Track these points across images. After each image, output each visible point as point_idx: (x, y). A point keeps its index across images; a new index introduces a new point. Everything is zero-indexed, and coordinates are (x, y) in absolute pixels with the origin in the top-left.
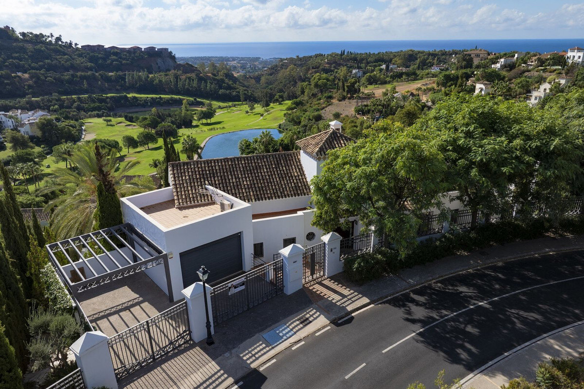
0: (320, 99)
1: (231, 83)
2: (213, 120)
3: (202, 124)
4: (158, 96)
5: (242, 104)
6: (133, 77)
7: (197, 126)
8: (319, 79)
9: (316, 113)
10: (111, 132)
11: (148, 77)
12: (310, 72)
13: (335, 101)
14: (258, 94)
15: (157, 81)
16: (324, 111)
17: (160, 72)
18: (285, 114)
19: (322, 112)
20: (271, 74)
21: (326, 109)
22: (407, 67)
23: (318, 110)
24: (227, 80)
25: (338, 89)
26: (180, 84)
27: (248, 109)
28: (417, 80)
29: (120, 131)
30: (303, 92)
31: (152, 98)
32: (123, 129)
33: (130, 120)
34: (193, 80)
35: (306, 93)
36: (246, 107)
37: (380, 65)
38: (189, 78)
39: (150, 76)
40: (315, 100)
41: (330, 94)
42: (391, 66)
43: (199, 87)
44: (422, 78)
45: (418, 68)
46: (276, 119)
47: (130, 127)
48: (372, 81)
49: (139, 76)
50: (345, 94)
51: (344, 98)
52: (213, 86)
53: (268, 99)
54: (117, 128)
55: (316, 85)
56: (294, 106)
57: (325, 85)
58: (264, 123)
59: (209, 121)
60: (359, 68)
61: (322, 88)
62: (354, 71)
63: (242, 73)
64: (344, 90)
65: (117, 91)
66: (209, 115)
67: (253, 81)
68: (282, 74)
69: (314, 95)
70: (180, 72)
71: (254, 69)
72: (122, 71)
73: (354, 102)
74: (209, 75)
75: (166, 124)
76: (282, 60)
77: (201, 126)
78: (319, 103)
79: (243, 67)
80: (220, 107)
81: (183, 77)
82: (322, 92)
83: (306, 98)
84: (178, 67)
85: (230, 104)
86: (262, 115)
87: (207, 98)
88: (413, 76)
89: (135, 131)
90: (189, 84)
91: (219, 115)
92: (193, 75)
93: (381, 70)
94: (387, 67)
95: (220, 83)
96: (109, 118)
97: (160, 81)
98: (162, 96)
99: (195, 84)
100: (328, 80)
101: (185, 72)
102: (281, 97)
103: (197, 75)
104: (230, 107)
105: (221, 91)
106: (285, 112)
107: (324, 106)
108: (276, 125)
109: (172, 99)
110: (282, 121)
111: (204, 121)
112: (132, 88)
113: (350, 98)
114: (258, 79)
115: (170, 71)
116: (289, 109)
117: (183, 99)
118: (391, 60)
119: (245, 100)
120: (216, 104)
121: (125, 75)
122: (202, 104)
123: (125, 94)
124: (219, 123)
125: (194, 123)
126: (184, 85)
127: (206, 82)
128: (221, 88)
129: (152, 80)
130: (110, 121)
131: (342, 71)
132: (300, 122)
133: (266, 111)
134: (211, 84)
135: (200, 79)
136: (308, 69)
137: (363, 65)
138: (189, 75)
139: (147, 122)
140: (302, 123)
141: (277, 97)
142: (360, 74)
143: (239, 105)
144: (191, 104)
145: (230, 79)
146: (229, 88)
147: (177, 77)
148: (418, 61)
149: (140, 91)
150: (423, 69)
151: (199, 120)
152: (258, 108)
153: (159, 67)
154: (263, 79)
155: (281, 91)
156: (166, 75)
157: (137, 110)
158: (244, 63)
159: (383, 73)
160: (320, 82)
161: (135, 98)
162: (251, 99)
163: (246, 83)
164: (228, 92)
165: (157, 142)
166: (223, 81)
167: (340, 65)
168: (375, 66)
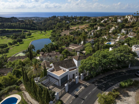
0: (59, 30)
1: (34, 25)
2: (31, 36)
3: (28, 37)
4: (14, 30)
5: (38, 31)
6: (6, 24)
7: (27, 38)
8: (59, 24)
9: (59, 34)
10: (3, 41)
11: (11, 24)
12: (55, 22)
13: (63, 30)
14: (42, 28)
15: (14, 25)
16: (61, 33)
17: (14, 22)
18: (51, 34)
19: (60, 34)
20: (45, 22)
21: (62, 33)
22: (80, 20)
23: (59, 33)
24: (33, 24)
25: (64, 27)
26: (20, 26)
27: (40, 33)
28: (83, 24)
29: (6, 41)
30: (55, 28)
31: (13, 30)
32: (6, 40)
33: (8, 37)
34: (24, 25)
35: (56, 28)
36: (39, 32)
37: (74, 20)
38: (23, 24)
39: (12, 24)
40: (58, 30)
41: (62, 29)
42: (76, 20)
43: (26, 27)
44: (84, 24)
45: (83, 21)
46: (48, 35)
47: (8, 39)
48: (72, 24)
49: (8, 24)
50: (66, 28)
51: (65, 30)
52: (30, 26)
53: (45, 30)
54: (5, 39)
55: (58, 26)
56: (53, 32)
57: (61, 26)
58: (45, 37)
59: (30, 36)
60: (68, 20)
61: (60, 27)
62: (67, 21)
63: (36, 21)
64: (65, 27)
65: (2, 28)
66: (30, 35)
67: (40, 24)
68: (48, 22)
69: (58, 29)
70: (20, 23)
71: (39, 20)
72: (3, 23)
73: (68, 31)
74: (28, 23)
75: (19, 38)
76: (47, 18)
77: (28, 38)
78: (59, 31)
79: (36, 20)
80: (32, 32)
81: (21, 24)
82: (60, 28)
83: (56, 29)
84: (19, 21)
85: (35, 31)
86: (45, 34)
87: (28, 30)
88: (82, 23)
89: (10, 41)
90: (23, 26)
91: (33, 34)
92: (24, 23)
93: (74, 21)
94: (75, 20)
95: (31, 25)
96: (2, 37)
97: (15, 25)
98: (16, 29)
99: (25, 26)
100: (61, 25)
101: (21, 22)
102: (49, 29)
103: (25, 23)
104: (35, 32)
105: (32, 28)
106: (51, 33)
107: (61, 32)
108: (49, 37)
109: (18, 30)
110: (50, 36)
111: (29, 36)
112: (7, 27)
113: (67, 30)
114: (41, 23)
115: (17, 22)
116: (52, 33)
117: (22, 30)
118: (76, 19)
119: (39, 30)
120: (31, 31)
121: (4, 24)
122: (27, 31)
123: (5, 29)
124: (33, 37)
125: (26, 37)
126: (21, 26)
127: (28, 25)
128: (32, 26)
129: (12, 25)
130: (2, 38)
131: (64, 22)
132: (55, 37)
133: (45, 33)
134: (29, 26)
135: (26, 24)
136: (55, 21)
137: (69, 20)
138: (22, 23)
139: (13, 38)
140: (56, 37)
141: (48, 29)
142: (69, 22)
143: (37, 31)
144: (24, 31)
145: (34, 24)
146: (34, 26)
147: (19, 24)
148: (83, 19)
149: (9, 28)
150: (84, 21)
151: (27, 36)
152: (43, 32)
153: (14, 21)
154: (43, 23)
155: (48, 27)
156: (16, 23)
157: (9, 34)
158: (36, 18)
159: (74, 22)
160: (59, 25)
161: (8, 30)
162: (41, 30)
163: (38, 25)
164: (34, 28)
165: (17, 44)
166: (32, 25)
167: (63, 20)
168: (72, 20)
